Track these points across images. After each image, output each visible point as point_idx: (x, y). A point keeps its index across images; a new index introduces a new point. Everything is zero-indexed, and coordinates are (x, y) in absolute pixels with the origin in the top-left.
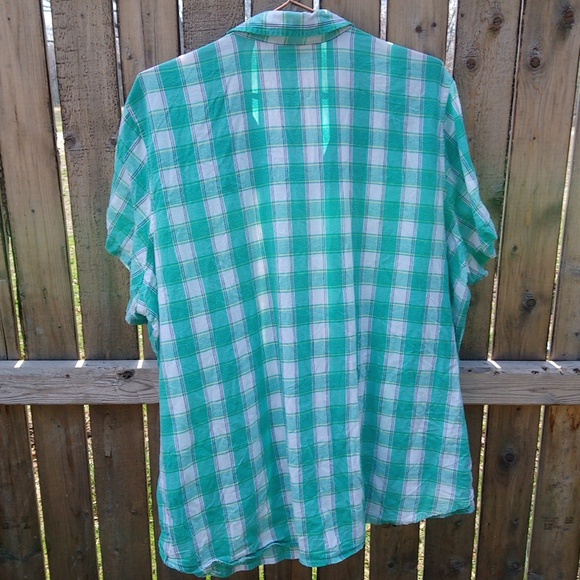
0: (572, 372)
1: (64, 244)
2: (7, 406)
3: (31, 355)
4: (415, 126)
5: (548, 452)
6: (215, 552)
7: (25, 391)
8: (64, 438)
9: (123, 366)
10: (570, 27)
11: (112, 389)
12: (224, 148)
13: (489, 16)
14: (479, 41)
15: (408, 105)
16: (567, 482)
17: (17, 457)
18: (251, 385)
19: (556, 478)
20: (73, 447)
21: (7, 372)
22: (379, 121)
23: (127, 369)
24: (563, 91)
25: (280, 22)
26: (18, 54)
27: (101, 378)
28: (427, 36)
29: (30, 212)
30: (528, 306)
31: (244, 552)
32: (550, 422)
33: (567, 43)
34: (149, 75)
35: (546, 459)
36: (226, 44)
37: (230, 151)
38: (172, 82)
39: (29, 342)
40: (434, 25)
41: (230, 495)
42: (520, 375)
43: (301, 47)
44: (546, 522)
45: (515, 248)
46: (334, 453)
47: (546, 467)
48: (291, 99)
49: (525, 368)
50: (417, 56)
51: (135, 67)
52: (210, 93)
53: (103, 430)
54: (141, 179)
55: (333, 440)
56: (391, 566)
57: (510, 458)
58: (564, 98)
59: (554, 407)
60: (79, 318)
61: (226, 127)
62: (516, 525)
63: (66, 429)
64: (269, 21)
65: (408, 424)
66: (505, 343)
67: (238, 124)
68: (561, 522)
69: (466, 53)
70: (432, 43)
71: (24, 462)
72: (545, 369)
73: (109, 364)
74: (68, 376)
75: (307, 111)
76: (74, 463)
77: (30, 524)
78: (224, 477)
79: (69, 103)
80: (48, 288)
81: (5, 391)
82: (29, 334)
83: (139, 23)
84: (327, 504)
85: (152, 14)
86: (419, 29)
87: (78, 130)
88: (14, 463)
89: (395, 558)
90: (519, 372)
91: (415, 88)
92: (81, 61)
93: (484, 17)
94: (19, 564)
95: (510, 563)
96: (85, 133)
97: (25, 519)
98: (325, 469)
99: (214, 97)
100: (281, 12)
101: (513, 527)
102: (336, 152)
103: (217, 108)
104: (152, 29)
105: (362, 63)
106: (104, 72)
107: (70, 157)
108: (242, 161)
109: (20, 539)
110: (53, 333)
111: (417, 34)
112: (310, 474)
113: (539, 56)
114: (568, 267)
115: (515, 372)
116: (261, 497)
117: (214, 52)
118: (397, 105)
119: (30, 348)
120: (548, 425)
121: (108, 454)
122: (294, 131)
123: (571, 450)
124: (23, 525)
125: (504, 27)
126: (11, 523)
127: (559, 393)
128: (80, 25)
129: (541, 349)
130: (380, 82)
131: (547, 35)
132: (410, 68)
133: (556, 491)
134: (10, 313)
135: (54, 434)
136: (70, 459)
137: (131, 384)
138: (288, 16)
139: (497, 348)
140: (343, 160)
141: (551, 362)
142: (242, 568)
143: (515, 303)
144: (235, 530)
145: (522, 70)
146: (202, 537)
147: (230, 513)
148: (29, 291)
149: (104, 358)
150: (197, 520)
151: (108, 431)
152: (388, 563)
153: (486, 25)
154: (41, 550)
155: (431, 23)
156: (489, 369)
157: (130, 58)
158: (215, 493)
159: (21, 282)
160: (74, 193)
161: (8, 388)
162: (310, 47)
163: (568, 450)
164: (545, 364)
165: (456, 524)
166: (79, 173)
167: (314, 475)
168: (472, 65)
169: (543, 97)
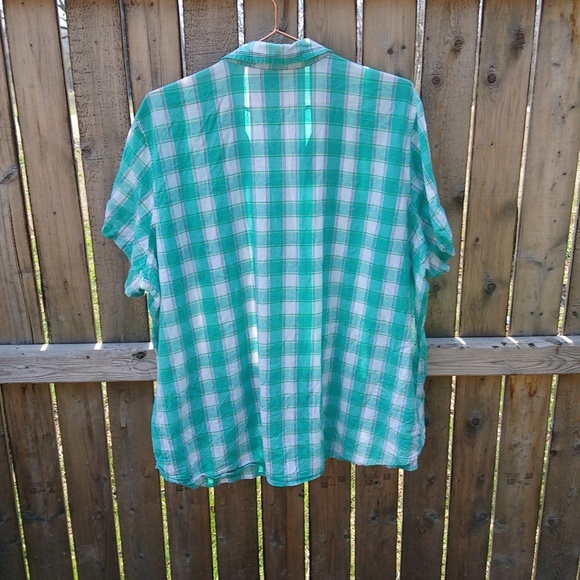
0: (528, 346)
1: (82, 242)
2: (33, 384)
3: (55, 339)
4: (383, 139)
5: (509, 416)
6: (203, 469)
7: (50, 371)
8: (84, 412)
9: (136, 348)
10: (522, 48)
11: (127, 368)
12: (216, 156)
13: (451, 39)
14: (443, 61)
15: (378, 121)
16: (526, 442)
17: (42, 429)
18: (234, 346)
19: (517, 439)
20: (92, 420)
21: (34, 355)
22: (350, 135)
23: (140, 350)
24: (516, 104)
25: (264, 52)
26: (40, 76)
27: (117, 359)
28: (397, 56)
29: (52, 214)
30: (490, 289)
31: (225, 469)
32: (510, 390)
33: (519, 62)
34: (155, 95)
35: (508, 423)
36: (219, 69)
37: (221, 158)
38: (174, 101)
39: (52, 328)
40: (404, 47)
41: (215, 426)
42: (482, 350)
43: (284, 72)
44: (510, 478)
45: (477, 240)
46: (298, 404)
47: (508, 429)
48: (273, 116)
49: (486, 344)
50: (388, 78)
51: (143, 86)
52: (205, 111)
53: (119, 405)
54: (145, 179)
55: (298, 393)
56: (373, 519)
57: (476, 422)
58: (517, 109)
59: (513, 377)
60: (96, 307)
61: (218, 139)
62: (482, 481)
63: (86, 405)
64: (255, 51)
65: (364, 387)
66: (470, 323)
67: (228, 136)
68: (522, 478)
69: (432, 71)
70: (402, 64)
71: (48, 434)
72: (504, 344)
73: (123, 347)
74: (88, 357)
75: (287, 127)
76: (94, 434)
77: (55, 488)
78: (210, 412)
79: (86, 119)
80: (69, 281)
81: (32, 372)
82: (53, 321)
83: (146, 48)
84: (290, 441)
85: (158, 41)
86: (390, 51)
87: (93, 142)
88: (40, 434)
89: (377, 512)
90: (482, 347)
91: (385, 106)
92: (96, 81)
93: (446, 40)
94: (45, 524)
95: (478, 515)
96: (100, 145)
97: (50, 484)
98: (290, 414)
99: (208, 114)
100: (265, 43)
101: (480, 482)
102: (311, 162)
103: (210, 124)
104: (157, 54)
105: (337, 84)
106: (116, 92)
107: (86, 166)
108: (231, 167)
109: (45, 502)
110: (73, 319)
111: (388, 55)
112: (276, 417)
113: (495, 73)
114: (523, 255)
115: (478, 347)
116: (240, 430)
117: (208, 76)
118: (367, 121)
119: (53, 334)
120: (509, 393)
121: (123, 425)
122: (274, 144)
123: (529, 415)
124: (49, 489)
125: (464, 48)
126: (38, 488)
127: (516, 365)
128: (94, 50)
129: (501, 326)
130: (353, 102)
131: (502, 54)
132: (381, 89)
133: (517, 450)
134: (35, 302)
135: (76, 408)
136: (90, 429)
137: (143, 363)
138: (270, 47)
139: (463, 327)
140: (317, 168)
141: (510, 338)
142: (226, 481)
143: (478, 287)
144: (218, 452)
145: (480, 85)
146: (193, 458)
147: (215, 439)
148: (52, 283)
149: (119, 342)
150: (189, 444)
151: (123, 405)
152: (371, 516)
153: (448, 47)
154: (64, 511)
155: (401, 45)
156: (455, 345)
157: (139, 78)
158: (203, 424)
159: (45, 276)
160: (91, 197)
161: (35, 369)
162: (292, 71)
163: (526, 415)
164: (504, 340)
165: (430, 480)
166: (95, 179)
167: (280, 418)
168: (437, 81)
169: (499, 108)
